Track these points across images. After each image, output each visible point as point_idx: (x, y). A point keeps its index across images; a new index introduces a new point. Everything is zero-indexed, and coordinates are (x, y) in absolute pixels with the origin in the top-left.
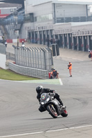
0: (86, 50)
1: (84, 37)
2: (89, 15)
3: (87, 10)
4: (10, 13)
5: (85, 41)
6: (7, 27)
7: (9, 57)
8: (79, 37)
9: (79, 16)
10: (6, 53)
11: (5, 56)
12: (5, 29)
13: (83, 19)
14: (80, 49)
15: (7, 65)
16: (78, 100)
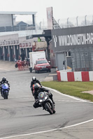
0: (12, 60)
1: (10, 46)
2: (15, 24)
3: (13, 20)
5: (12, 50)
8: (5, 47)
9: (5, 26)
13: (9, 29)
14: (7, 59)
16: (6, 110)
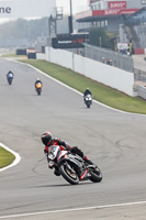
4: (141, 7)
6: (136, 28)
7: (139, 76)
10: (133, 70)
11: (132, 74)
12: (133, 32)
15: (135, 90)
